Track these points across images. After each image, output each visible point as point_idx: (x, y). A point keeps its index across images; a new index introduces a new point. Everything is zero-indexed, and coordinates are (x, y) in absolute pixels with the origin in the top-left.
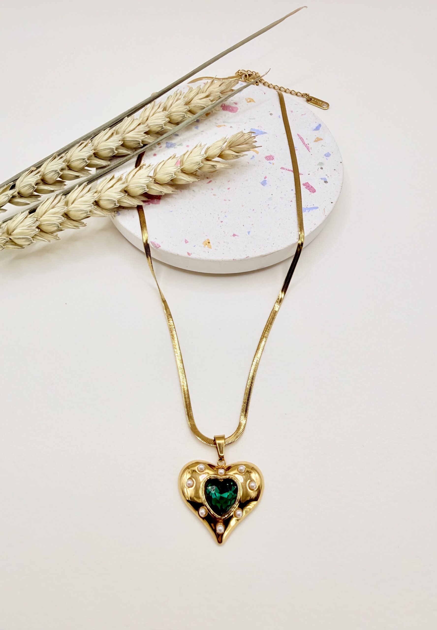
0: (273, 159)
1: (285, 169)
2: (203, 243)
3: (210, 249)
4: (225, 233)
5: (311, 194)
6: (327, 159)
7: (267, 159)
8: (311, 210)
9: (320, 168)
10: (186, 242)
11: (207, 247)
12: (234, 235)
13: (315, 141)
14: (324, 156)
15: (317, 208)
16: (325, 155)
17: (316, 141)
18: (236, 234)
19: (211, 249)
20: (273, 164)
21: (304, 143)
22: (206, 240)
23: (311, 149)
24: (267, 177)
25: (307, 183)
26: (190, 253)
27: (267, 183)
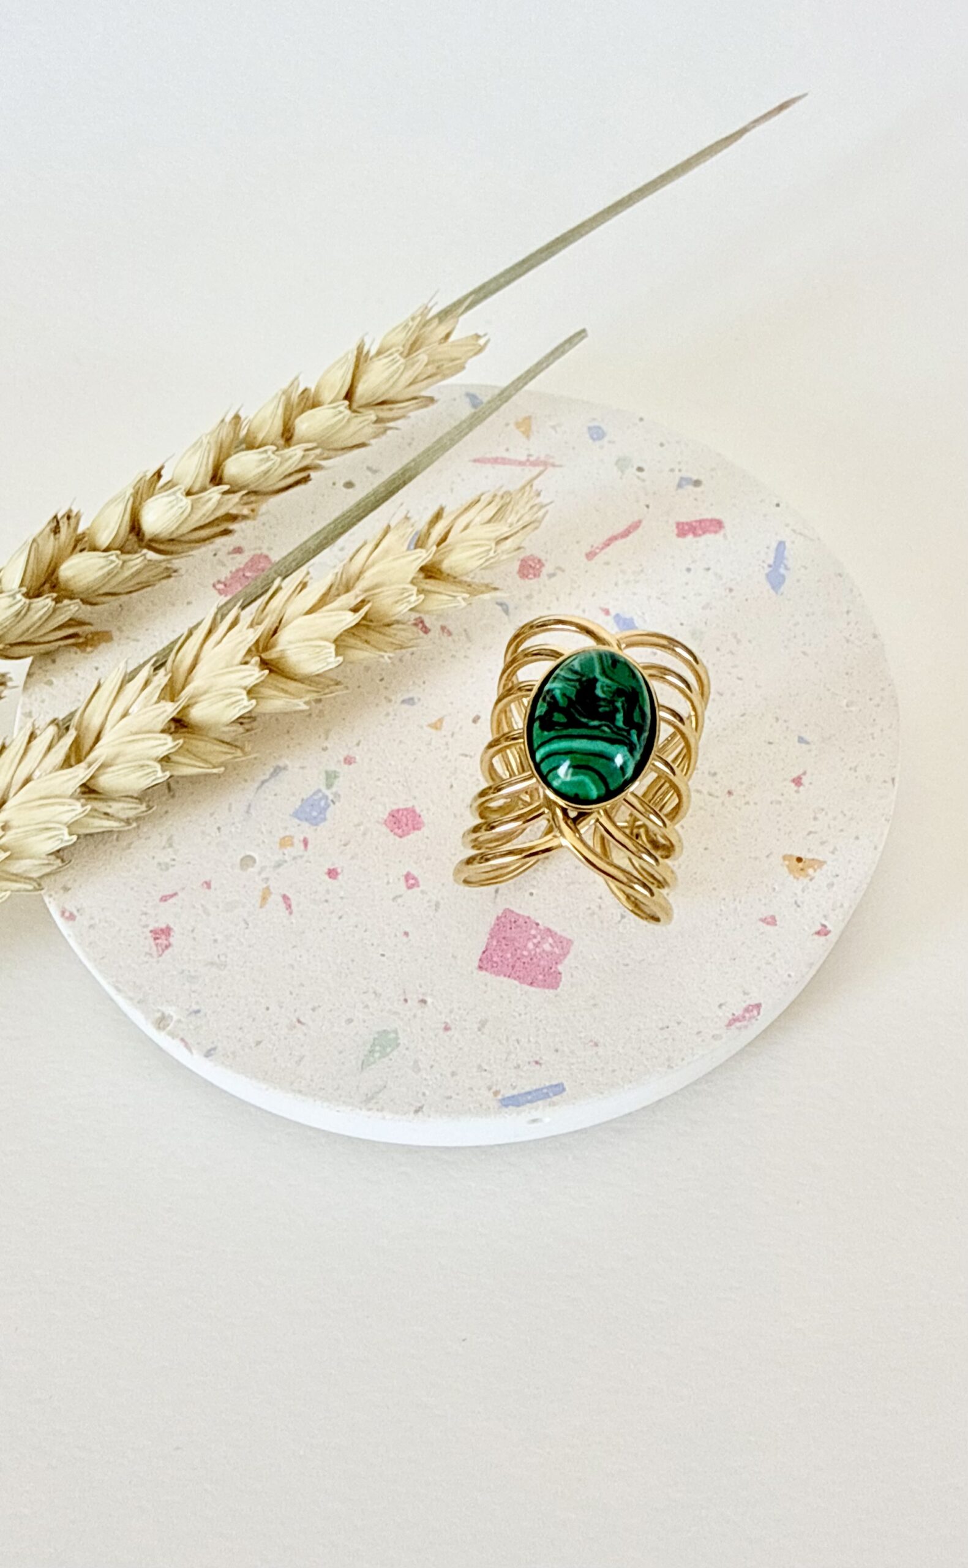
0: (539, 561)
1: (598, 551)
2: (798, 879)
3: (825, 867)
4: (779, 802)
5: (725, 536)
6: (610, 442)
7: (531, 576)
8: (785, 562)
9: (639, 474)
10: (771, 921)
11: (815, 870)
12: (797, 781)
13: (528, 437)
14: (598, 443)
15: (781, 544)
16: (594, 439)
17: (527, 434)
18: (795, 775)
19: (825, 862)
20: (559, 568)
21: (521, 463)
22: (787, 862)
23: (553, 457)
24: (606, 607)
25: (679, 525)
26: (818, 928)
27: (627, 616)
